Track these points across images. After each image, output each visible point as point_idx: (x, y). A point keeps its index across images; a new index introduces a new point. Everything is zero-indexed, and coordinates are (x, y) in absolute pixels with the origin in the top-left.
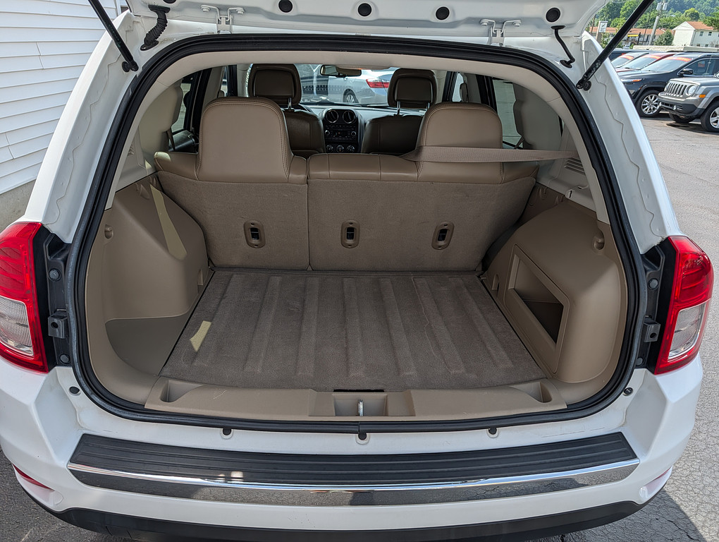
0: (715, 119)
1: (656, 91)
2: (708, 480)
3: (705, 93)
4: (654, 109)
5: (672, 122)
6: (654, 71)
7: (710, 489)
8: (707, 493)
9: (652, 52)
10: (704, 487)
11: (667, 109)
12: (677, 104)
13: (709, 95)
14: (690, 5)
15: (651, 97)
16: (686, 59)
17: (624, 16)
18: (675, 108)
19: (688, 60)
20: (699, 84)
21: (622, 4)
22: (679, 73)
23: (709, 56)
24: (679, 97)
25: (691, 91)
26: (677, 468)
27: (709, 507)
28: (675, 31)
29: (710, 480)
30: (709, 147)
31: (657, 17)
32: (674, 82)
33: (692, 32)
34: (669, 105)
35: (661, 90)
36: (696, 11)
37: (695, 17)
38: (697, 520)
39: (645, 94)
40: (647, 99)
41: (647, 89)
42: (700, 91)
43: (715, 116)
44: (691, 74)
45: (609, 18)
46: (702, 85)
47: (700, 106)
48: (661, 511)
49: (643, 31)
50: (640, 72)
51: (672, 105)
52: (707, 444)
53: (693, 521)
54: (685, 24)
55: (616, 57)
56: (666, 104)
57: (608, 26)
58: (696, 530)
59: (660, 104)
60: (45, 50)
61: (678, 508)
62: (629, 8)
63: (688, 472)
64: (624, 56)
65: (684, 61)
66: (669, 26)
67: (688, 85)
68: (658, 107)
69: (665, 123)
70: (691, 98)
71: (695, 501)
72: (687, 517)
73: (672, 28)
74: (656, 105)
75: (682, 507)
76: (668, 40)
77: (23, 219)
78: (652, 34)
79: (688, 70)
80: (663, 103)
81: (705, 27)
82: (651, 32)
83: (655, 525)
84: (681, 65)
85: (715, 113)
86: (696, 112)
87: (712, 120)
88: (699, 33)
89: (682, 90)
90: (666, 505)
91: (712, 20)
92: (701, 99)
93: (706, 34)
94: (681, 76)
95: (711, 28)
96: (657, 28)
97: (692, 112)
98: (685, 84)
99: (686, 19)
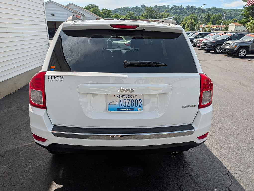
0: (240, 54)
1: (220, 45)
2: (227, 152)
3: (236, 45)
4: (220, 51)
5: (226, 55)
6: (220, 39)
7: (228, 154)
8: (227, 155)
9: (220, 33)
10: (226, 154)
11: (224, 51)
12: (228, 49)
13: (238, 46)
14: (234, 17)
15: (219, 47)
16: (230, 35)
17: (211, 21)
18: (227, 50)
19: (231, 35)
20: (234, 42)
21: (211, 17)
22: (228, 39)
23: (237, 34)
24: (228, 47)
25: (232, 44)
26: (218, 149)
27: (227, 159)
28: (229, 26)
29: (228, 152)
30: (238, 62)
31: (222, 22)
32: (226, 42)
33: (234, 26)
34: (225, 49)
35: (222, 45)
36: (236, 19)
37: (235, 21)
38: (223, 162)
39: (217, 46)
40: (218, 48)
41: (218, 44)
42: (235, 45)
43: (240, 53)
44: (232, 39)
45: (206, 22)
46: (235, 43)
47: (235, 50)
48: (213, 160)
49: (218, 26)
50: (215, 39)
51: (226, 49)
52: (228, 143)
53: (222, 162)
54: (232, 23)
55: (208, 35)
56: (224, 49)
57: (206, 25)
58: (222, 164)
59: (222, 49)
60: (25, 34)
61: (218, 159)
62: (213, 19)
63: (222, 151)
64: (210, 34)
65: (229, 35)
66: (227, 24)
67: (231, 43)
68: (222, 50)
69: (224, 55)
70: (232, 47)
71: (223, 157)
72: (220, 161)
73: (228, 25)
74: (221, 50)
75: (219, 159)
76: (227, 29)
77: (41, 71)
78: (221, 27)
79: (231, 38)
80: (223, 49)
81: (238, 24)
82: (221, 26)
83: (211, 163)
84: (229, 37)
85: (240, 51)
86: (234, 51)
87: (239, 54)
88: (237, 26)
89: (229, 45)
90: (214, 159)
91: (241, 22)
92: (235, 47)
93: (239, 27)
94: (229, 40)
95: (240, 25)
96: (222, 25)
97: (232, 52)
98: (229, 43)
99: (233, 22)
